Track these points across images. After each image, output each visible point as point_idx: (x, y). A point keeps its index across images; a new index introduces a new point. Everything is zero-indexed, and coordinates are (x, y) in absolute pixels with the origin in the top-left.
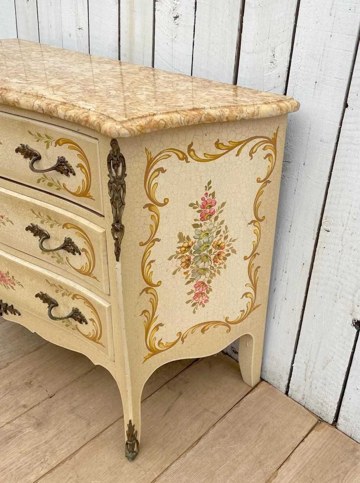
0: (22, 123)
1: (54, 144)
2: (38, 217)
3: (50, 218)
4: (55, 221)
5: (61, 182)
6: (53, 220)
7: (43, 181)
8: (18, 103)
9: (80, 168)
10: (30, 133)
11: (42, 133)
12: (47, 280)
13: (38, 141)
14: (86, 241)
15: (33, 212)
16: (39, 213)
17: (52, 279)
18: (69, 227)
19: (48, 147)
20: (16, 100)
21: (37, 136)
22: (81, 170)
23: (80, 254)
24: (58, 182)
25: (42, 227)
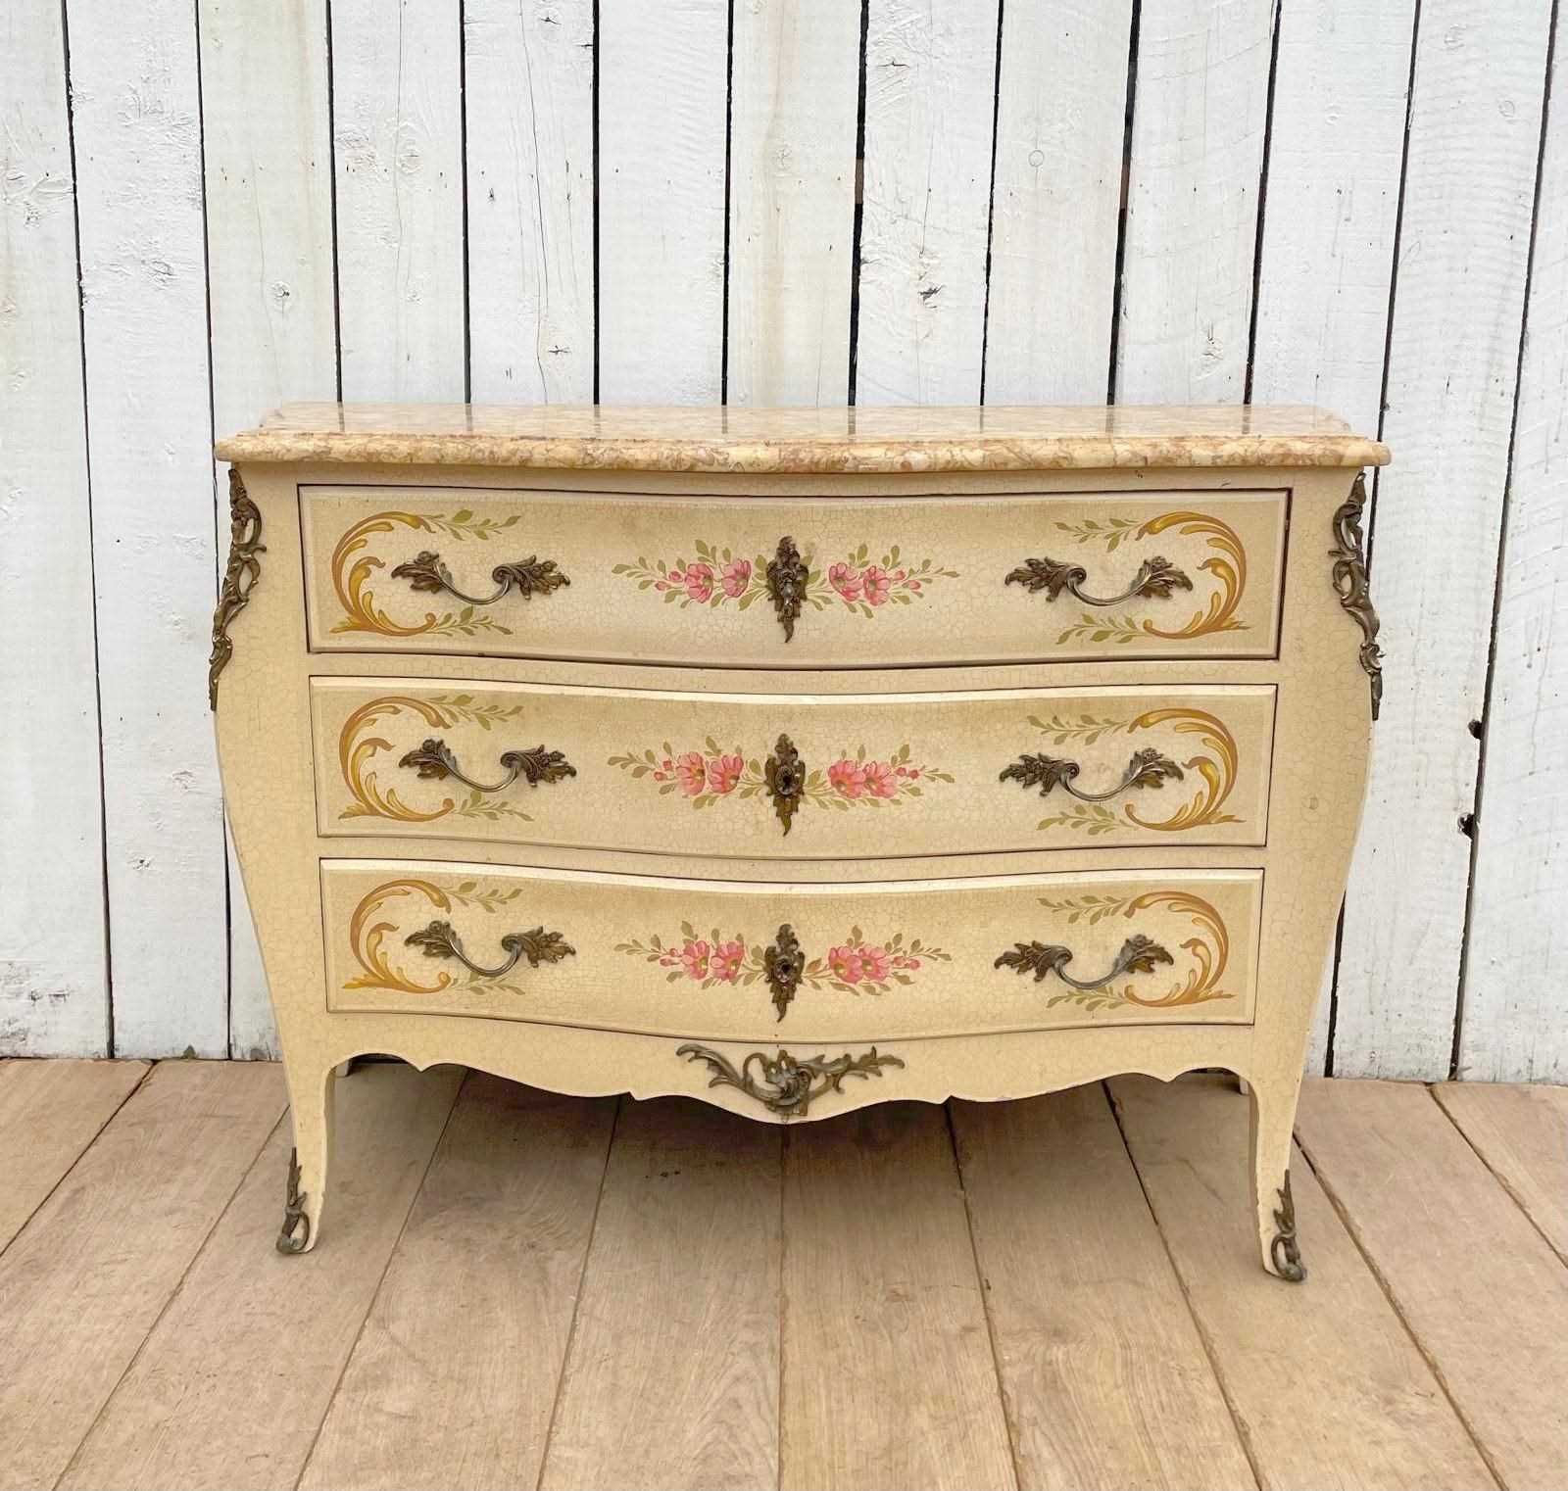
0: (1041, 510)
1: (1134, 533)
2: (1049, 728)
3: (1088, 720)
4: (1107, 721)
5: (1139, 620)
6: (1100, 722)
7: (1079, 634)
8: (1069, 458)
9: (1210, 569)
10: (1062, 526)
11: (1100, 518)
12: (1044, 902)
13: (1082, 540)
14: (1208, 735)
15: (1034, 721)
16: (1055, 718)
17: (1061, 889)
18: (1151, 721)
19: (1112, 547)
20: (1062, 454)
21: (1085, 528)
22: (1214, 572)
23: (1180, 776)
24: (1130, 622)
25: (1054, 752)
